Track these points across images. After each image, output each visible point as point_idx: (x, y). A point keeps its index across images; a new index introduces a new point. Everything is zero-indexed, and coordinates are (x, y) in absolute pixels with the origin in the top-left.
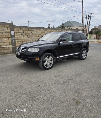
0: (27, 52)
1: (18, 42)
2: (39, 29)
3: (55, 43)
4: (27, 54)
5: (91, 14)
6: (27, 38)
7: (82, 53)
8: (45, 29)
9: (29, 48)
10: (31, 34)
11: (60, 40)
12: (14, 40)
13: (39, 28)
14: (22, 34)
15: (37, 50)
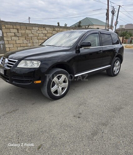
0: (16, 68)
1: (9, 48)
2: (44, 28)
3: (70, 49)
4: (18, 72)
5: (120, 6)
6: (25, 41)
7: (113, 67)
8: (54, 28)
9: (20, 60)
10: (32, 35)
11: (79, 45)
12: (3, 44)
13: (44, 26)
14: (15, 36)
15: (36, 65)
